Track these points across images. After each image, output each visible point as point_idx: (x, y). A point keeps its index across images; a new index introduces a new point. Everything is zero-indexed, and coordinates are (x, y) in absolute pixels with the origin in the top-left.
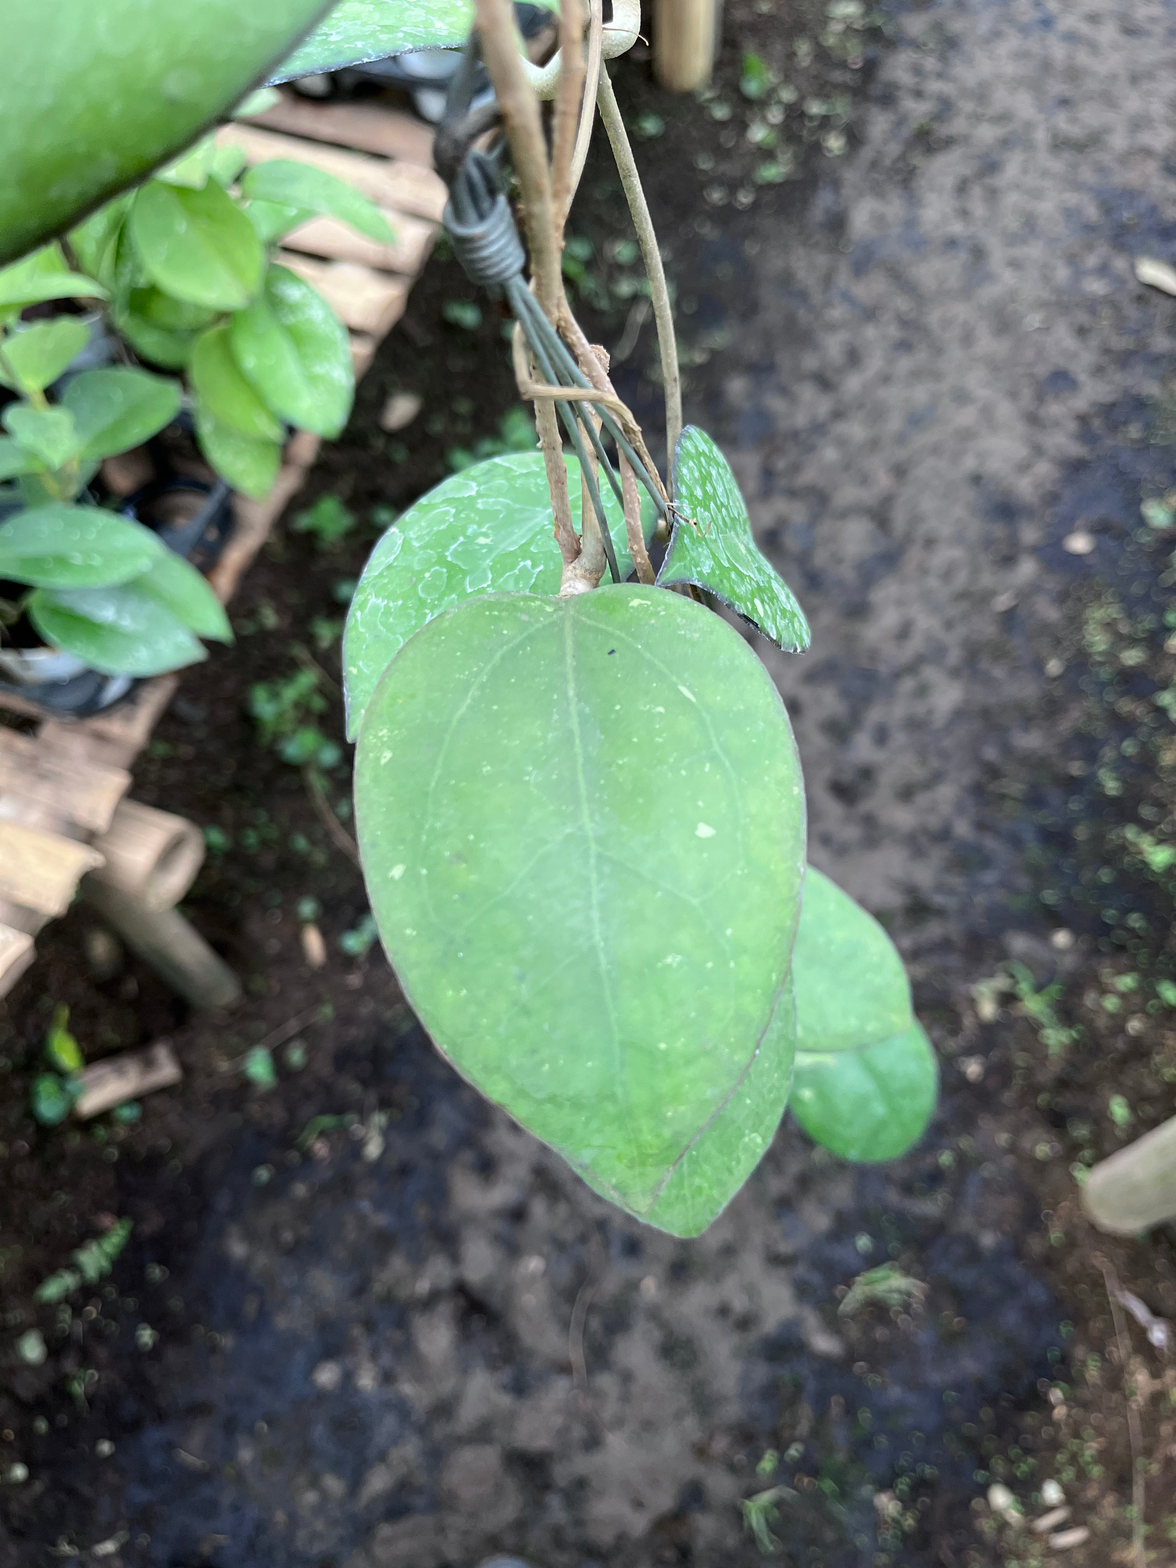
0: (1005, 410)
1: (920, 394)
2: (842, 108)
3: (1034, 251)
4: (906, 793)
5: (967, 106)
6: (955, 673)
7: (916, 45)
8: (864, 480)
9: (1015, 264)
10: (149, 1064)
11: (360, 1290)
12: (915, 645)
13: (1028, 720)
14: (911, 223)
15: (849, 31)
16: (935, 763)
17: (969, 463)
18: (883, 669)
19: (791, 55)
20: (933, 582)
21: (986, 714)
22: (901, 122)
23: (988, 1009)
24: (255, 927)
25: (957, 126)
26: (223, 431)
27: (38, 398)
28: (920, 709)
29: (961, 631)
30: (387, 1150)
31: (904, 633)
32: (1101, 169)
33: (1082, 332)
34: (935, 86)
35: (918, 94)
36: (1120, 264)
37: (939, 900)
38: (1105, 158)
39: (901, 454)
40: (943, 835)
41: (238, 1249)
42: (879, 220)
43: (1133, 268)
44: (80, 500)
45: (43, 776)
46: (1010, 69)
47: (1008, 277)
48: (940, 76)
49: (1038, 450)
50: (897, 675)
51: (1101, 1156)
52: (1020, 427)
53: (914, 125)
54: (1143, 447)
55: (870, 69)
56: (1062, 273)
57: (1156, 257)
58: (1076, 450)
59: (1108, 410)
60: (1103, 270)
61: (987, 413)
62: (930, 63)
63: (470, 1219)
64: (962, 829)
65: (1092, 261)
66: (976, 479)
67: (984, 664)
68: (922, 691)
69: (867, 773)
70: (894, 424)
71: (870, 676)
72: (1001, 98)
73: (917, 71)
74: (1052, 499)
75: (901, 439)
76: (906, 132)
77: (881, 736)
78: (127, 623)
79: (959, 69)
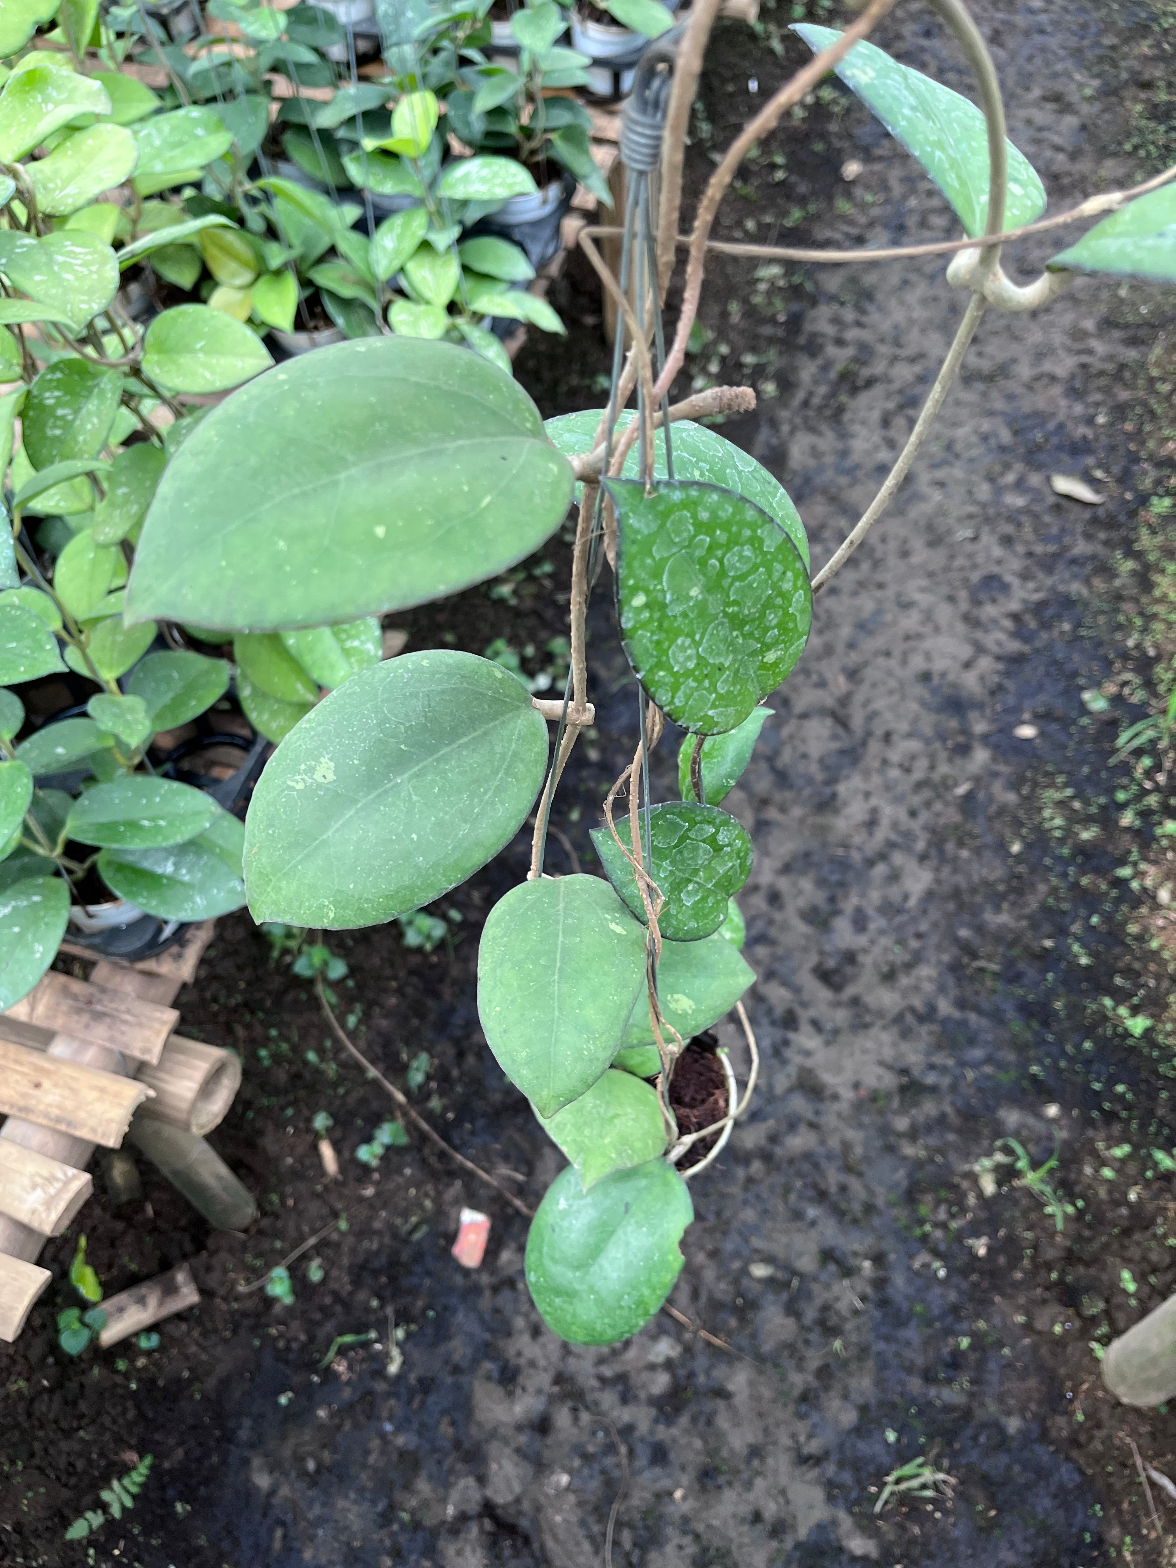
0: (945, 613)
1: (867, 604)
2: (772, 357)
3: (958, 472)
4: (889, 977)
5: (884, 350)
6: (923, 858)
7: (833, 298)
8: (822, 684)
9: (941, 484)
10: (171, 1290)
11: (387, 1518)
12: (882, 833)
13: (997, 900)
14: (844, 454)
15: (774, 290)
16: (914, 944)
17: (918, 663)
18: (856, 857)
19: (725, 315)
20: (894, 773)
21: (956, 894)
22: (826, 368)
23: (989, 1186)
24: (269, 1143)
25: (878, 368)
26: (260, 694)
27: (114, 686)
28: (894, 893)
29: (924, 817)
30: (406, 1363)
31: (872, 823)
32: (1011, 397)
33: (1007, 541)
34: (852, 334)
35: (840, 342)
36: (1035, 479)
37: (931, 1079)
38: (1013, 386)
39: (854, 658)
40: (928, 1015)
41: (262, 1481)
42: (814, 452)
43: (1048, 480)
44: (140, 768)
45: (99, 1016)
46: (919, 313)
47: (937, 496)
48: (859, 324)
49: (980, 649)
50: (870, 863)
51: (1117, 1332)
52: (961, 627)
53: (839, 367)
54: (1075, 640)
55: (795, 322)
56: (984, 491)
57: (1068, 473)
58: (1014, 646)
59: (1038, 608)
60: (1020, 485)
61: (928, 616)
62: (849, 315)
63: (493, 1434)
64: (945, 1007)
65: (1010, 478)
66: (926, 677)
67: (950, 847)
68: (894, 877)
69: (850, 957)
70: (846, 631)
71: (843, 865)
72: (914, 341)
73: (836, 321)
74: (997, 691)
75: (851, 645)
76: (833, 375)
77: (860, 923)
78: (185, 875)
79: (873, 316)
